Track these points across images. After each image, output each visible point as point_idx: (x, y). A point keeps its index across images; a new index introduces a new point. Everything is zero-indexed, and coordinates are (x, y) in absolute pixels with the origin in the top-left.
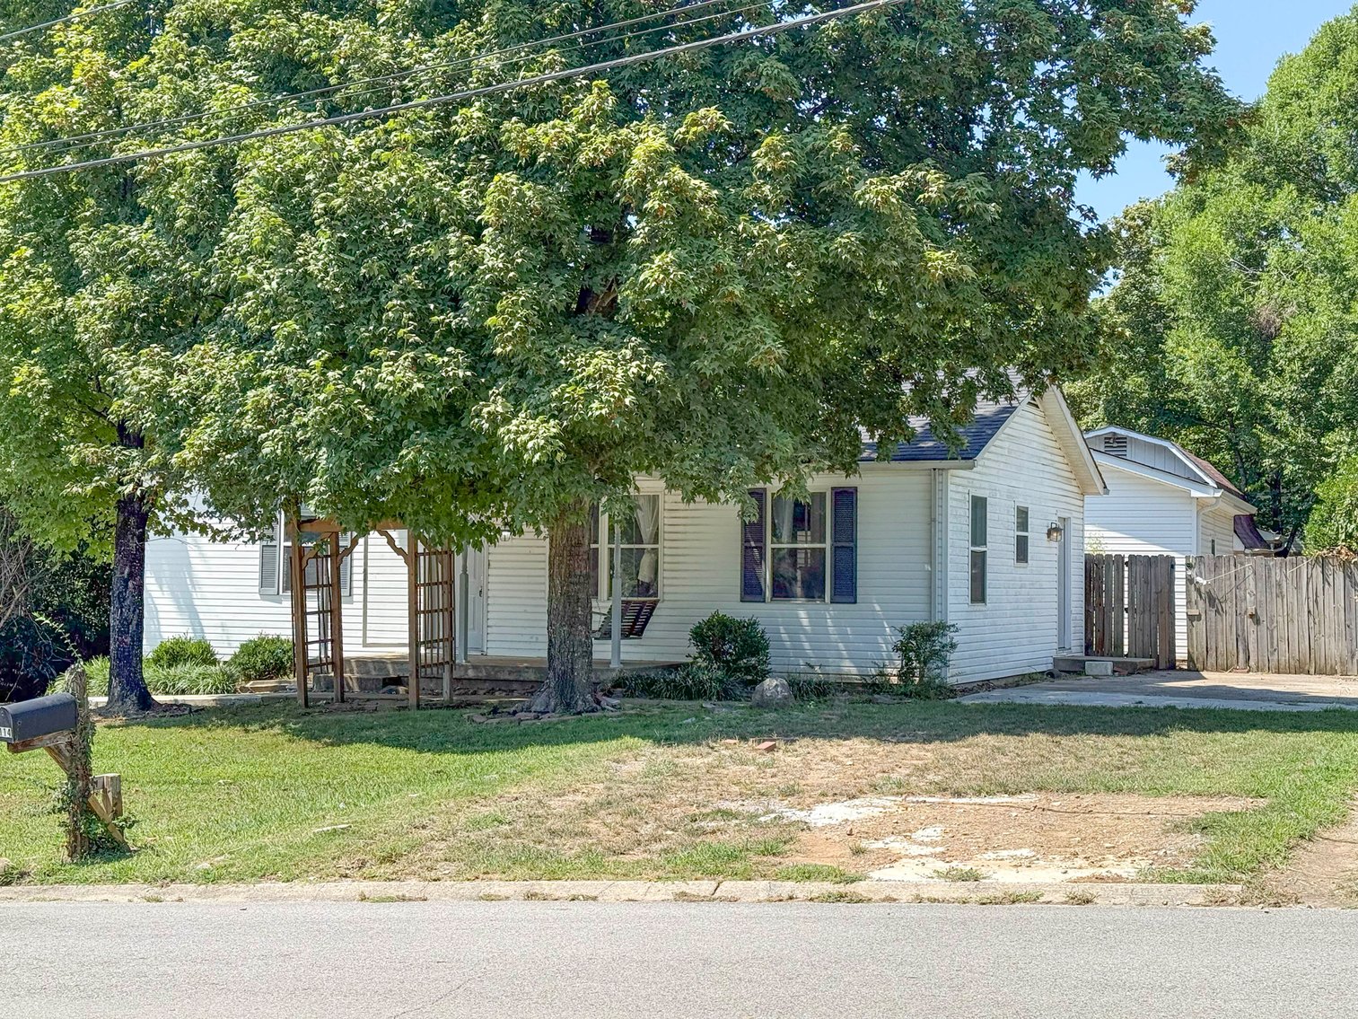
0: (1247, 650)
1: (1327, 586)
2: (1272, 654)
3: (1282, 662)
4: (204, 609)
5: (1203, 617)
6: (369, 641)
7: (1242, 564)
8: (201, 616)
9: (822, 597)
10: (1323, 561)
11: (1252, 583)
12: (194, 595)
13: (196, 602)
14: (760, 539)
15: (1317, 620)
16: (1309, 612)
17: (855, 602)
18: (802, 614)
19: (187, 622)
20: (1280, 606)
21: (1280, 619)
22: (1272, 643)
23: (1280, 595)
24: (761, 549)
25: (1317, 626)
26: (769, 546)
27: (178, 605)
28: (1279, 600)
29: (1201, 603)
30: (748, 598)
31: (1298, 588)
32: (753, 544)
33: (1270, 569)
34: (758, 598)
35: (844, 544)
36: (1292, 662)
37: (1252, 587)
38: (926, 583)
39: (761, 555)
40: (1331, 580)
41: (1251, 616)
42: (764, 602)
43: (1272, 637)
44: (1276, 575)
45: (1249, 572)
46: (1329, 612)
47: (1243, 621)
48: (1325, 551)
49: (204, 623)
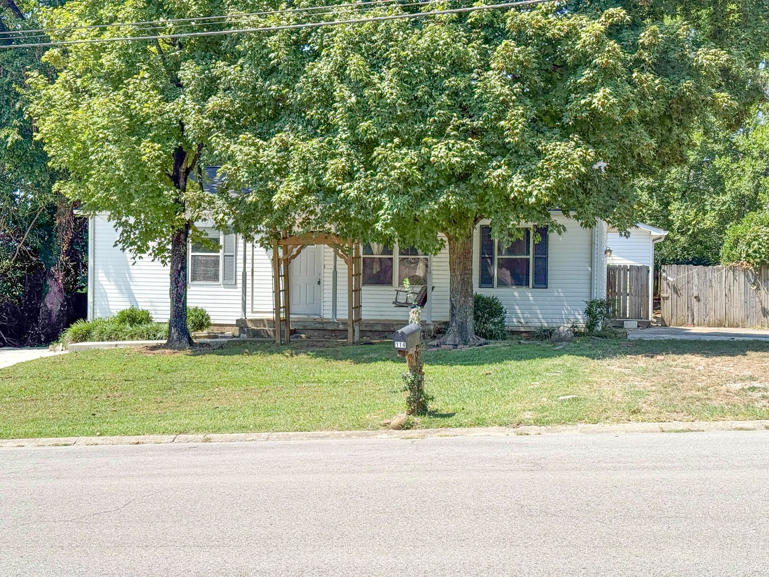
0: (693, 315)
1: (735, 281)
2: (706, 317)
3: (711, 321)
4: (138, 292)
5: (670, 298)
6: (254, 310)
7: (691, 270)
8: (136, 296)
9: (528, 285)
10: (734, 269)
11: (696, 279)
12: (131, 283)
13: (132, 288)
14: (491, 253)
15: (730, 299)
16: (726, 295)
17: (547, 288)
18: (516, 294)
19: (127, 299)
20: (710, 292)
21: (711, 299)
22: (706, 311)
23: (711, 286)
24: (492, 259)
25: (729, 302)
26: (496, 257)
27: (120, 289)
28: (710, 289)
29: (669, 291)
30: (484, 285)
31: (720, 283)
32: (487, 256)
33: (706, 273)
34: (490, 285)
35: (540, 256)
36: (716, 321)
37: (697, 282)
38: (589, 277)
39: (491, 262)
40: (737, 278)
41: (696, 297)
42: (493, 288)
43: (706, 308)
44: (709, 275)
45: (695, 274)
46: (736, 295)
47: (691, 300)
48: (734, 263)
49: (138, 300)
